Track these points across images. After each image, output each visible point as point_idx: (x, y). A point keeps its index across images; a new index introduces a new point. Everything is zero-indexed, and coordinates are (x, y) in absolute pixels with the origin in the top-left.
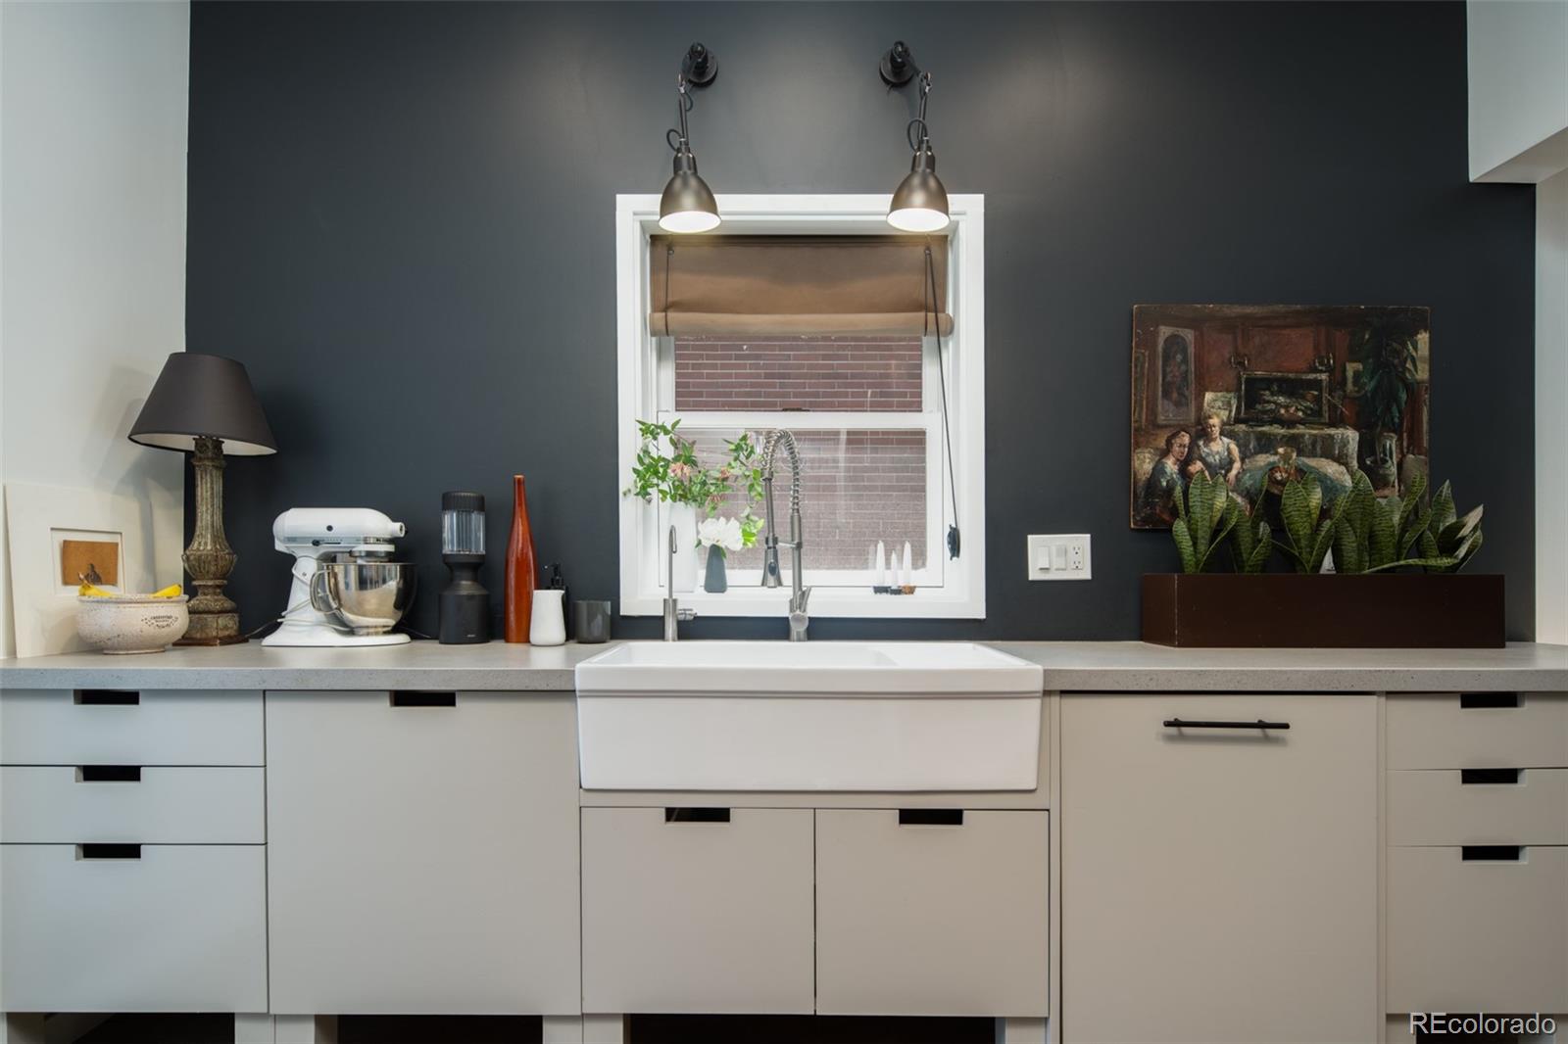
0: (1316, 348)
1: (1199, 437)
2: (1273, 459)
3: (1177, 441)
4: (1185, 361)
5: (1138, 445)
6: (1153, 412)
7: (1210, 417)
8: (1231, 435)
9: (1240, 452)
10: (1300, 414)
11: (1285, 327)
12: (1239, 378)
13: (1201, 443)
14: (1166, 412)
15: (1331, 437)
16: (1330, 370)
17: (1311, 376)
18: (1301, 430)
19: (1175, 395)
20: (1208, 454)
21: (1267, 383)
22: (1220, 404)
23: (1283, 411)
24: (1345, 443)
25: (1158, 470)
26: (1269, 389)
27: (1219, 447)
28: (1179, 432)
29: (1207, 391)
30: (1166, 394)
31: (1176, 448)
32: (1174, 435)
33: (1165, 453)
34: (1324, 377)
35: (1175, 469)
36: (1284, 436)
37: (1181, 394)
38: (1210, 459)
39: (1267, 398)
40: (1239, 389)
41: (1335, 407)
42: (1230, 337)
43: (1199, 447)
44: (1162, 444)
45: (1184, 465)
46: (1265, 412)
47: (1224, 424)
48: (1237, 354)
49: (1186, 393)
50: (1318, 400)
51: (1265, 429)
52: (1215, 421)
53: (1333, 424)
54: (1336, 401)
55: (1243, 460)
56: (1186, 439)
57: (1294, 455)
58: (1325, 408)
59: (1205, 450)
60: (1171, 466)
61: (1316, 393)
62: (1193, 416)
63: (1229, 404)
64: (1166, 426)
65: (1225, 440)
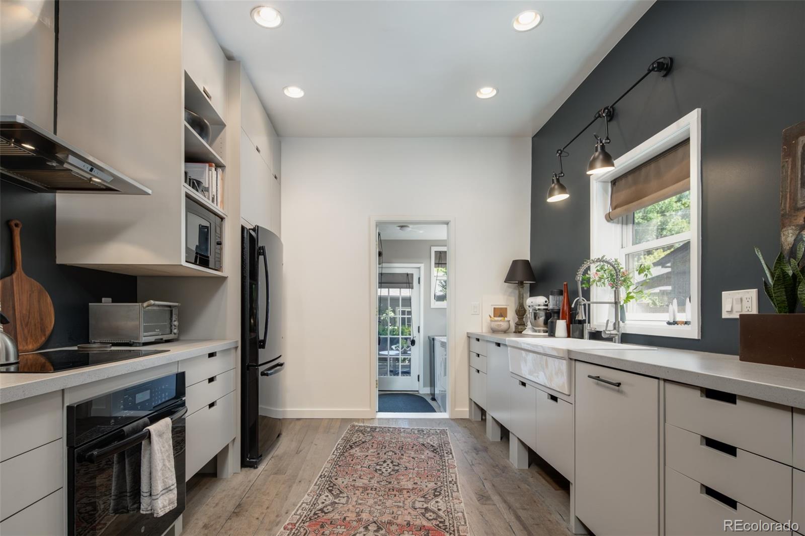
5: (783, 226)
6: (794, 198)
14: (803, 198)
25: (798, 240)
33: (803, 227)
44: (801, 221)
64: (803, 208)
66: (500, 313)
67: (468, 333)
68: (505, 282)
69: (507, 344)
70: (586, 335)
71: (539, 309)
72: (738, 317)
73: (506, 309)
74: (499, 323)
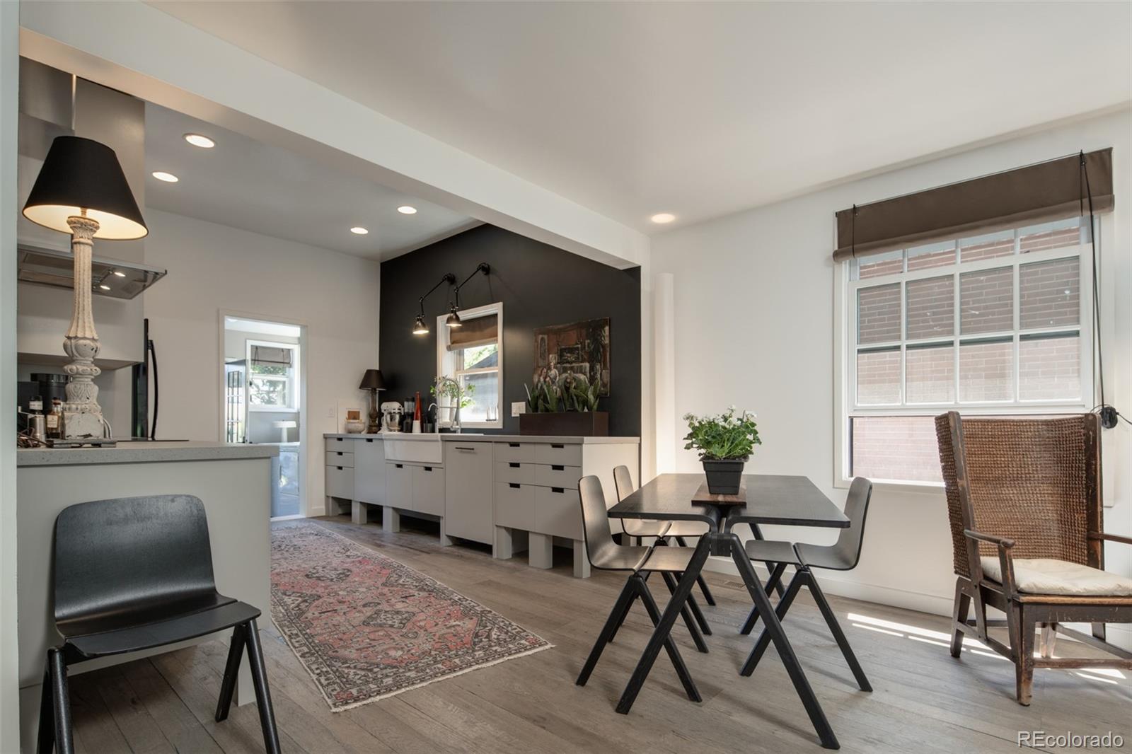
0: (577, 337)
1: (548, 369)
2: (567, 375)
3: (543, 371)
4: (545, 345)
8: (556, 368)
9: (558, 373)
10: (574, 359)
11: (570, 330)
13: (549, 371)
14: (541, 362)
15: (582, 366)
16: (582, 343)
17: (577, 346)
18: (574, 364)
19: (543, 357)
23: (569, 359)
24: (586, 368)
25: (539, 381)
26: (566, 351)
27: (553, 372)
30: (541, 357)
31: (543, 374)
32: (543, 369)
33: (540, 375)
34: (580, 346)
35: (543, 380)
36: (570, 367)
38: (551, 376)
39: (565, 355)
42: (556, 336)
43: (548, 373)
44: (540, 372)
45: (545, 378)
47: (554, 364)
48: (558, 341)
49: (545, 356)
50: (578, 354)
51: (565, 365)
52: (552, 364)
53: (582, 361)
54: (583, 353)
55: (559, 376)
56: (545, 370)
57: (572, 373)
58: (580, 356)
59: (550, 373)
61: (577, 351)
62: (547, 362)
65: (555, 370)
66: (353, 416)
67: (324, 435)
68: (360, 388)
69: (383, 438)
70: (437, 430)
71: (394, 413)
72: (518, 415)
73: (359, 412)
74: (357, 425)
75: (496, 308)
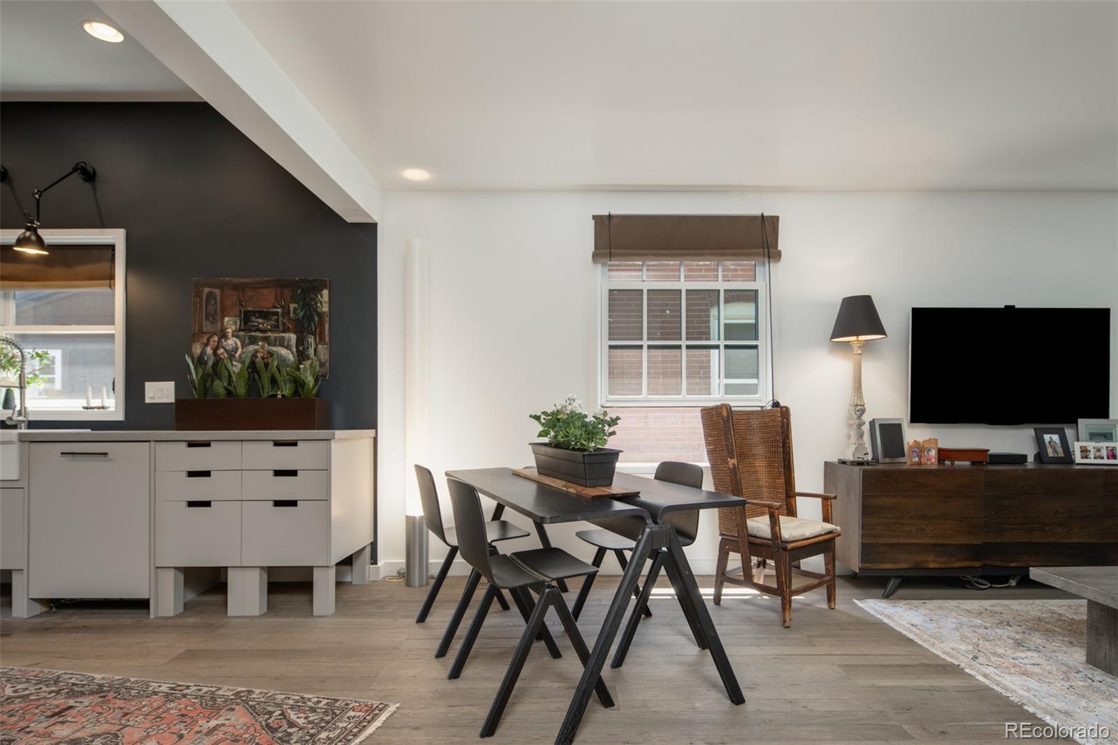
0: (276, 298)
1: (222, 338)
2: (257, 347)
3: (212, 340)
4: (216, 303)
5: (194, 341)
6: (201, 325)
7: (227, 329)
8: (237, 337)
9: (242, 344)
10: (269, 327)
11: (261, 288)
12: (240, 311)
13: (223, 340)
14: (207, 327)
15: (283, 337)
16: (283, 307)
17: (274, 310)
18: (269, 334)
19: (211, 319)
20: (226, 345)
21: (254, 313)
22: (231, 322)
23: (261, 326)
24: (290, 340)
25: (203, 352)
26: (254, 315)
27: (231, 342)
28: (212, 336)
29: (225, 316)
30: (207, 318)
31: (211, 343)
33: (207, 345)
34: (280, 310)
35: (211, 352)
36: (261, 337)
37: (214, 319)
38: (227, 348)
39: (253, 320)
40: (241, 316)
41: (285, 323)
42: (237, 293)
43: (222, 342)
44: (205, 341)
45: (215, 350)
46: (252, 326)
47: (233, 331)
48: (240, 300)
49: (216, 318)
50: (277, 321)
51: (253, 334)
52: (229, 330)
53: (284, 331)
54: (285, 321)
55: (242, 348)
56: (216, 339)
57: (266, 346)
58: (280, 324)
59: (225, 343)
60: (209, 351)
61: (276, 317)
62: (219, 327)
63: (236, 322)
64: (207, 333)
65: (234, 339)
75: (115, 237)
